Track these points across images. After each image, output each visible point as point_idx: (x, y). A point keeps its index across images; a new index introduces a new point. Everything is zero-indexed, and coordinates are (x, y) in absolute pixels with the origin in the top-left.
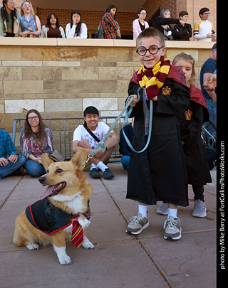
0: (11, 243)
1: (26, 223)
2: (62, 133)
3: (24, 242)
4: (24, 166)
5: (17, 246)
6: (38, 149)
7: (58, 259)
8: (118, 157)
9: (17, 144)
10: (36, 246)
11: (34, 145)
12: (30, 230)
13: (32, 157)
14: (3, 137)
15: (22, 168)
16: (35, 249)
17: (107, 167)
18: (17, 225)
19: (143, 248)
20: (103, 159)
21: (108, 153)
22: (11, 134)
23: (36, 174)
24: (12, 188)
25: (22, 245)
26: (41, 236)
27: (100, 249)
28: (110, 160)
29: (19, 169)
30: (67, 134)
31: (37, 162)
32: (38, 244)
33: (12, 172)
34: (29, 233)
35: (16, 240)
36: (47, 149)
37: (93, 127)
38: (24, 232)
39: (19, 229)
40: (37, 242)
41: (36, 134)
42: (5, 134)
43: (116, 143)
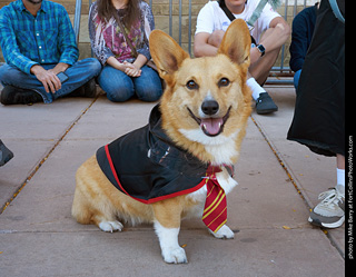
0: (69, 216)
1: (97, 179)
2: (175, 20)
3: (92, 215)
4: (97, 78)
5: (79, 223)
6: (125, 44)
7: (160, 251)
8: (286, 76)
9: (84, 38)
10: (118, 226)
11: (117, 35)
12: (105, 193)
13: (113, 60)
14: (54, 17)
15: (93, 84)
16: (114, 231)
17: (262, 90)
18: (80, 183)
19: (335, 245)
20: (257, 73)
21: (266, 60)
22: (71, 17)
23: (121, 96)
24: (73, 119)
25: (90, 221)
26: (129, 206)
27: (245, 241)
28: (269, 79)
29: (86, 85)
30: (184, 23)
31: (122, 71)
32: (122, 221)
33: (73, 88)
34: (104, 198)
35: (78, 210)
36: (142, 46)
37: (238, 6)
38: (93, 195)
39: (84, 188)
40: (118, 218)
41: (121, 13)
42: (57, 11)
43: (283, 39)
